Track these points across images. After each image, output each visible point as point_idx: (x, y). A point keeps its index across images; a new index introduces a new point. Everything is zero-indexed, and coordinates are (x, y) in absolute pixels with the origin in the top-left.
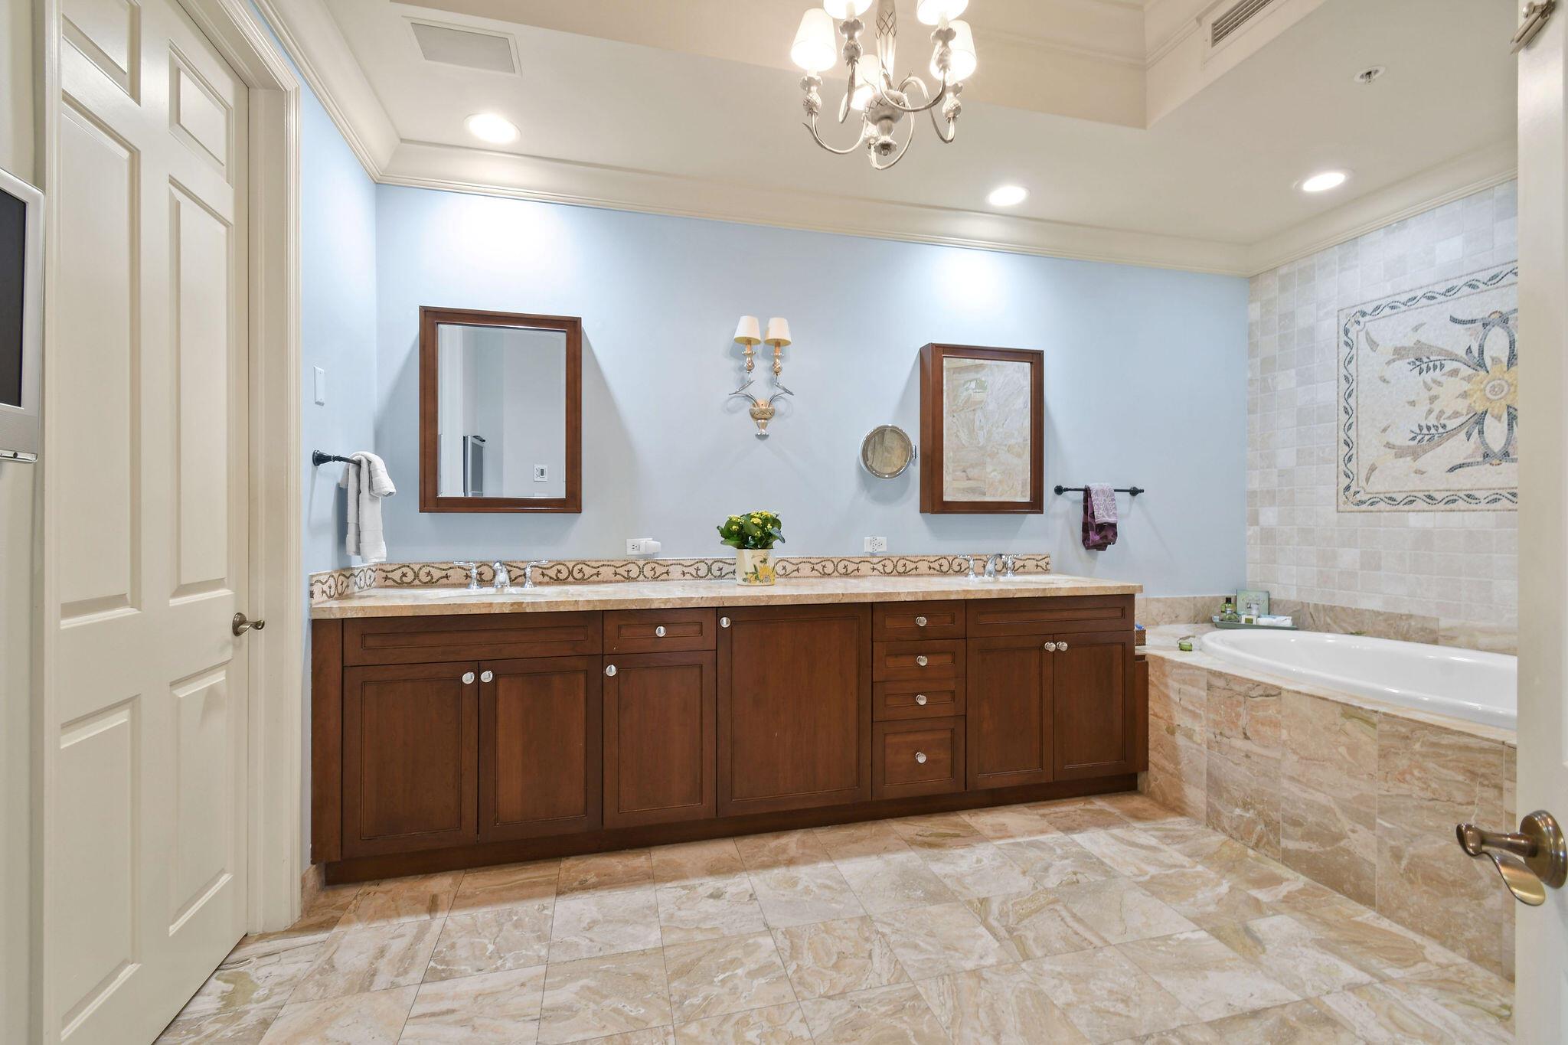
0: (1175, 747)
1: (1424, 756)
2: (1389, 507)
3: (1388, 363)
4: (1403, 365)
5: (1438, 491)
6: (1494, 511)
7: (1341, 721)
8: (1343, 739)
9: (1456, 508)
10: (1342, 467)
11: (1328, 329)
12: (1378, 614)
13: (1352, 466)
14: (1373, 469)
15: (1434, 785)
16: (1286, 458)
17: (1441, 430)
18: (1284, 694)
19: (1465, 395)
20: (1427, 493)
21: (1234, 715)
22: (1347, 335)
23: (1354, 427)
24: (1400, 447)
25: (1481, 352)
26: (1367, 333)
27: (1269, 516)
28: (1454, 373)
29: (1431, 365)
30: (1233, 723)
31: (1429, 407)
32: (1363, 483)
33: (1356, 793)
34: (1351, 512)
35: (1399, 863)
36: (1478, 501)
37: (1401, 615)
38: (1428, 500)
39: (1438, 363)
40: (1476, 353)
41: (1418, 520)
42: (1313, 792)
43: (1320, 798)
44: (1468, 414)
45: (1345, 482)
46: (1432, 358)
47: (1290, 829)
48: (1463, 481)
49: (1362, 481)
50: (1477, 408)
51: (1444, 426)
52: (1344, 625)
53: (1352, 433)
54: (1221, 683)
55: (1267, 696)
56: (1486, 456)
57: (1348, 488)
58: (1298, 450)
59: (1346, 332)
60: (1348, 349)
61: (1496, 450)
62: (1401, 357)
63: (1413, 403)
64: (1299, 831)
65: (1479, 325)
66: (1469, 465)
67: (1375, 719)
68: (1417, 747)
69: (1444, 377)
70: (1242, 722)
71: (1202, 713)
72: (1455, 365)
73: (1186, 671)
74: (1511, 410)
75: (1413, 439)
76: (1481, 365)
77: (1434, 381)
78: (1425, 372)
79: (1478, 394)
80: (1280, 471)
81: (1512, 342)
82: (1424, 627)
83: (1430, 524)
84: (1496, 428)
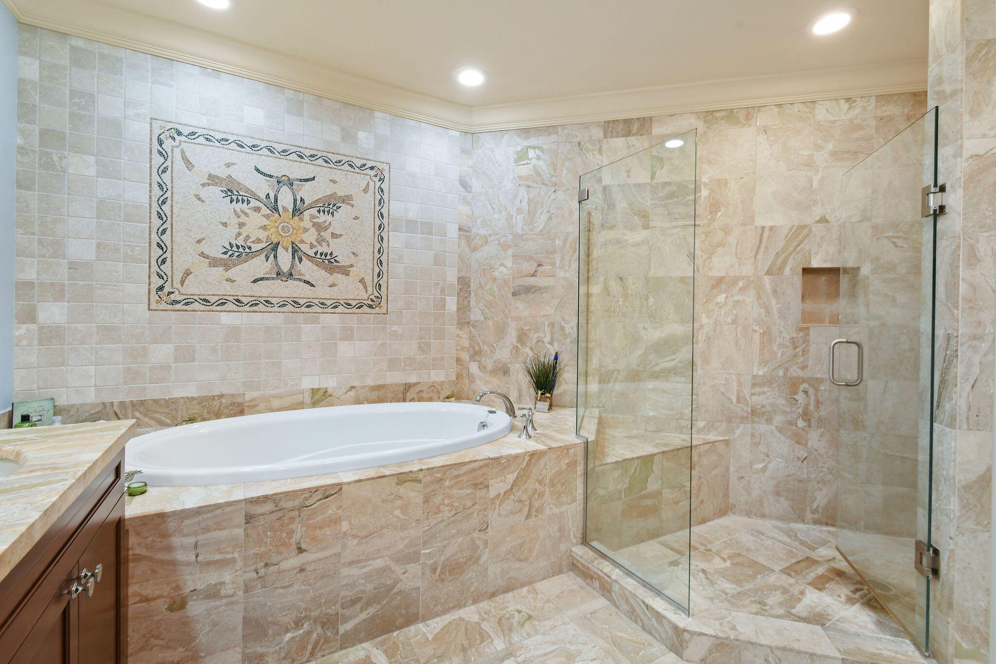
0: (185, 623)
1: (450, 487)
2: (203, 308)
3: (203, 185)
4: (216, 191)
5: (245, 296)
6: (283, 312)
7: (396, 489)
8: (399, 503)
9: (258, 310)
10: (155, 268)
11: (140, 131)
12: (193, 399)
13: (166, 268)
14: (188, 273)
15: (456, 504)
16: (81, 250)
17: (247, 250)
18: (345, 488)
19: (264, 228)
20: (236, 298)
21: (284, 535)
22: (161, 145)
23: (168, 232)
24: (214, 258)
25: (276, 200)
26: (183, 152)
27: (54, 313)
28: (257, 210)
29: (240, 198)
30: (284, 545)
31: (238, 230)
32: (177, 285)
33: (407, 541)
34: (164, 310)
35: (435, 573)
36: (273, 305)
37: (214, 397)
38: (237, 303)
39: (245, 198)
40: (272, 199)
41: (228, 318)
42: (372, 562)
43: (379, 563)
44: (267, 242)
45: (158, 282)
46: (241, 193)
47: (348, 612)
48: (263, 290)
49: (177, 283)
50: (273, 239)
51: (250, 248)
52: (157, 416)
53: (166, 238)
54: (269, 507)
55: (327, 497)
56: (278, 274)
57: (161, 288)
58: (98, 246)
59: (161, 142)
60: (162, 160)
61: (285, 271)
62: (215, 184)
63: (225, 225)
64: (358, 606)
65: (274, 180)
66: (267, 279)
67: (421, 475)
68: (447, 483)
69: (250, 211)
70: (297, 537)
71: (236, 555)
72: (259, 204)
73: (210, 515)
74: (294, 245)
75: (225, 253)
76: (276, 209)
77: (243, 212)
78: (235, 202)
79: (273, 230)
80: (70, 263)
81: (295, 200)
82: (233, 404)
83: (238, 322)
84: (284, 256)
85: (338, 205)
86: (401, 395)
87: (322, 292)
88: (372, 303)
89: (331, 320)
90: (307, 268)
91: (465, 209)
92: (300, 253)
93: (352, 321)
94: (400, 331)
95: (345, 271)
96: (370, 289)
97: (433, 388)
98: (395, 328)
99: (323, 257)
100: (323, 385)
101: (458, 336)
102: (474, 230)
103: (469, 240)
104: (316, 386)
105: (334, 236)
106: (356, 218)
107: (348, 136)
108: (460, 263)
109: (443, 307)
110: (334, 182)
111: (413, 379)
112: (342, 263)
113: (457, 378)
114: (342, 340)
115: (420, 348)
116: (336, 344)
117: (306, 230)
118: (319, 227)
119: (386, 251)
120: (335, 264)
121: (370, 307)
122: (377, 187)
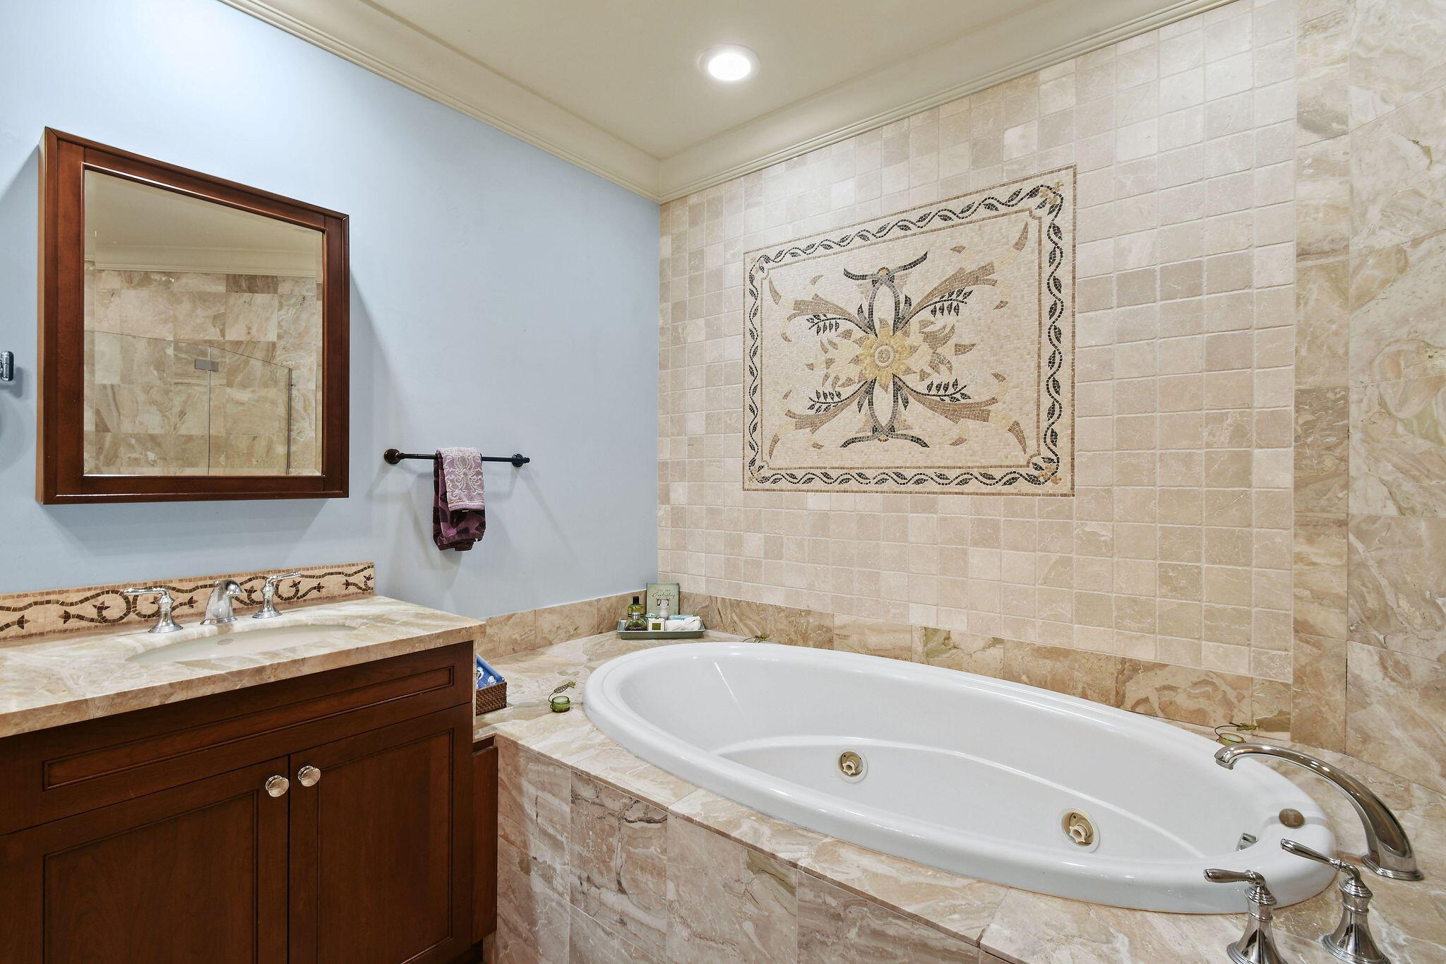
0: (530, 895)
1: (862, 953)
2: (790, 486)
3: (790, 319)
4: (802, 321)
5: (833, 468)
6: (882, 492)
7: (748, 875)
8: (749, 908)
9: (849, 489)
10: (748, 437)
11: (735, 273)
12: (781, 610)
13: (757, 436)
14: (775, 440)
16: (696, 424)
17: (836, 399)
18: (671, 820)
19: (856, 360)
20: (823, 471)
21: (605, 848)
22: (752, 283)
23: (758, 390)
24: (800, 417)
25: (871, 313)
26: (771, 282)
27: (680, 492)
28: (847, 334)
29: (828, 323)
30: (604, 862)
31: (826, 371)
32: (766, 457)
34: (756, 490)
36: (869, 481)
37: (801, 611)
38: (825, 479)
39: (833, 322)
40: (866, 314)
41: (817, 501)
44: (859, 382)
45: (750, 454)
46: (829, 316)
48: (856, 457)
49: (766, 455)
50: (867, 376)
51: (839, 395)
52: (750, 623)
53: (757, 398)
55: (649, 822)
56: (875, 430)
57: (753, 462)
58: (707, 416)
59: (752, 279)
60: (753, 300)
61: (883, 425)
62: (801, 313)
63: (811, 367)
65: (869, 281)
66: (860, 439)
67: (793, 878)
68: (853, 935)
69: (839, 338)
70: (617, 861)
71: (564, 841)
72: (850, 325)
73: (544, 768)
74: (897, 380)
75: (812, 407)
76: (871, 327)
77: (830, 342)
78: (822, 331)
79: (868, 360)
80: (690, 439)
81: (897, 304)
82: (820, 627)
83: (825, 507)
84: (883, 400)
85: (967, 290)
86: (1110, 683)
87: (941, 455)
88: (1036, 473)
89: (955, 505)
90: (917, 416)
91: (1324, 190)
92: (905, 391)
93: (996, 507)
94: (1106, 534)
95: (981, 413)
96: (1032, 443)
97: (1209, 689)
98: (1091, 527)
99: (942, 392)
100: (944, 626)
101: (1299, 558)
102: (1358, 244)
103: (1338, 279)
104: (932, 625)
105: (960, 349)
106: (1002, 305)
107: (985, 152)
108: (1303, 352)
109: (1244, 476)
110: (958, 250)
111: (1145, 653)
112: (975, 399)
113: (1299, 677)
114: (976, 544)
115: (1164, 579)
116: (965, 552)
117: (913, 349)
118: (934, 340)
119: (1067, 358)
120: (963, 401)
121: (1033, 480)
122: (1045, 229)
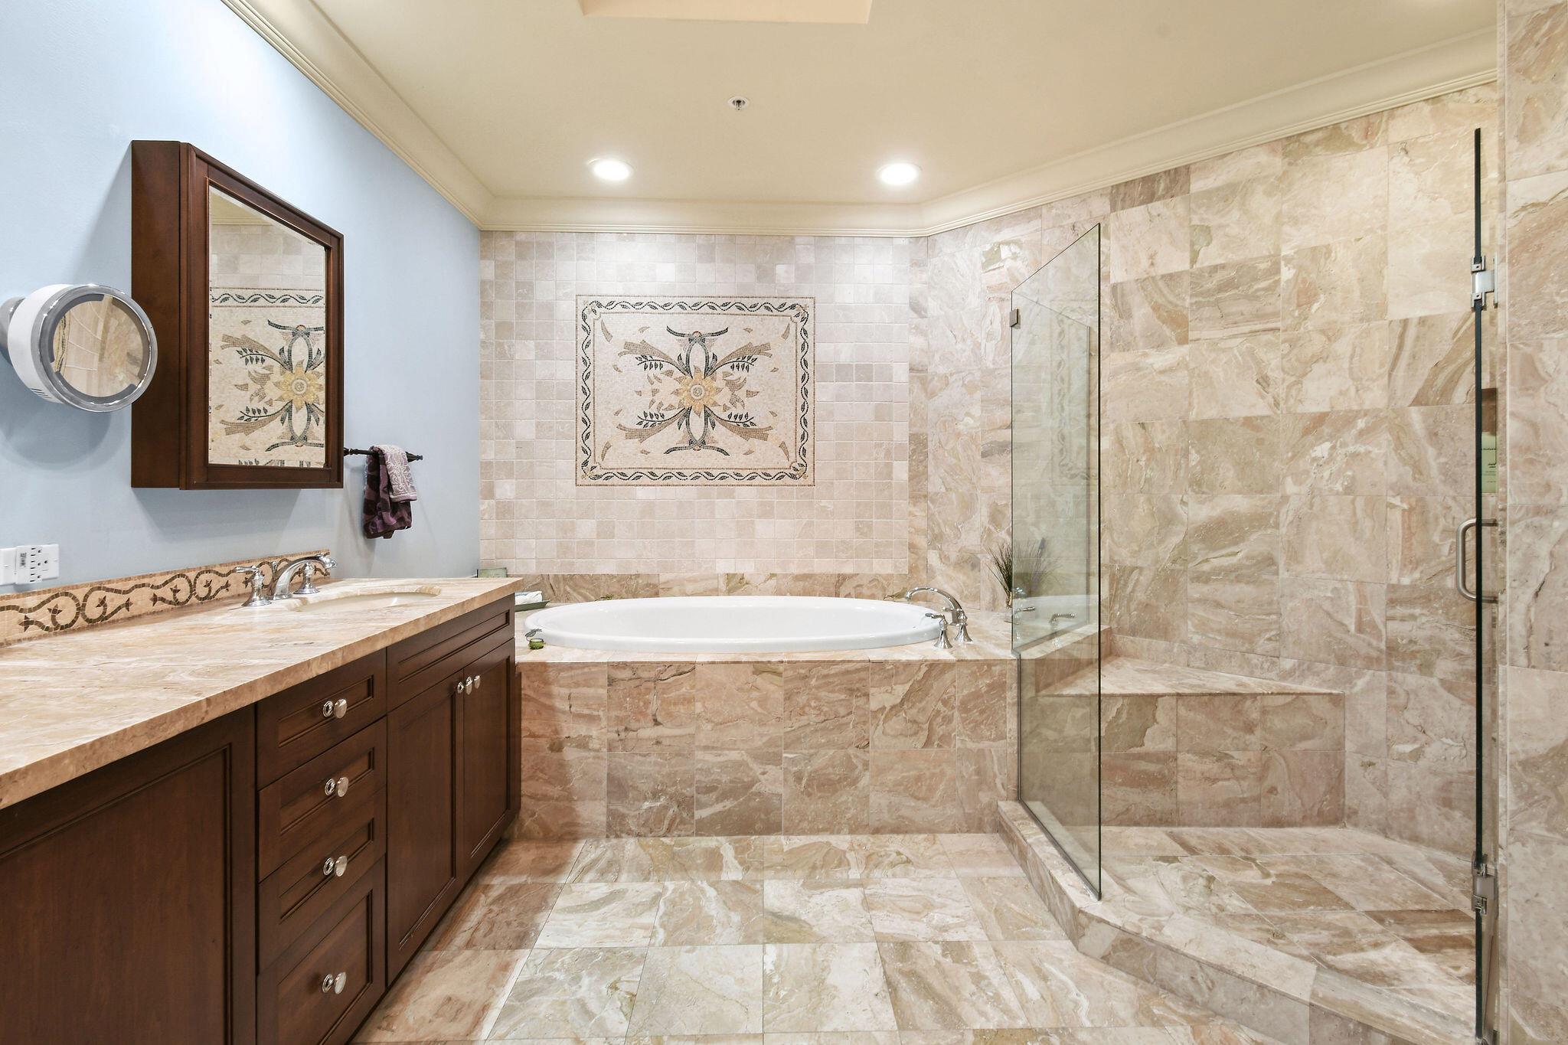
0: (562, 765)
1: (818, 688)
2: (621, 482)
3: (620, 354)
4: (631, 359)
5: (658, 468)
6: (696, 486)
7: (752, 678)
8: (755, 694)
9: (671, 484)
10: (580, 443)
11: (567, 310)
12: (612, 577)
13: (589, 442)
14: (607, 447)
15: (825, 709)
16: (525, 430)
17: (660, 419)
18: (698, 668)
19: (677, 392)
20: (650, 470)
21: (641, 704)
22: (584, 320)
23: (591, 407)
24: (630, 430)
25: (688, 361)
26: (603, 324)
27: (506, 489)
28: (670, 373)
29: (653, 363)
30: (641, 713)
31: (652, 398)
32: (598, 459)
33: (765, 739)
34: (589, 486)
35: (800, 784)
36: (686, 478)
37: (631, 576)
38: (651, 476)
39: (658, 363)
40: (684, 360)
41: (644, 493)
42: (727, 752)
43: (734, 755)
44: (679, 408)
45: (583, 457)
46: (654, 358)
47: (704, 798)
48: (675, 461)
49: (598, 457)
50: (685, 404)
51: (663, 416)
52: (583, 592)
53: (589, 412)
54: (626, 674)
55: (681, 674)
56: (691, 442)
57: (585, 463)
58: (538, 424)
59: (584, 318)
60: (586, 334)
61: (697, 439)
62: (631, 352)
63: (639, 393)
64: (713, 796)
65: (686, 339)
66: (680, 449)
67: (781, 668)
68: (813, 682)
69: (663, 375)
70: (654, 706)
71: (601, 713)
72: (671, 367)
73: (579, 672)
74: (707, 409)
75: (640, 423)
76: (688, 371)
77: (656, 377)
78: (648, 368)
79: (686, 394)
80: (517, 443)
81: (707, 358)
82: (648, 585)
83: (652, 497)
84: (697, 423)
85: (754, 357)
86: (832, 589)
87: (737, 461)
88: (795, 473)
89: (747, 494)
90: (721, 435)
91: (919, 342)
92: (713, 417)
93: (772, 494)
94: (831, 507)
95: (762, 435)
96: (792, 455)
97: (876, 583)
98: (824, 503)
99: (738, 420)
100: (740, 571)
101: (911, 514)
102: (931, 369)
103: (924, 383)
104: (732, 571)
105: (749, 394)
106: (775, 370)
107: (765, 274)
108: (912, 415)
109: (889, 475)
110: (748, 330)
111: (848, 570)
112: (759, 426)
113: (911, 570)
114: (760, 517)
115: (858, 529)
116: (753, 522)
117: (719, 390)
118: (733, 386)
119: (811, 407)
120: (751, 427)
121: (793, 477)
122: (799, 330)
